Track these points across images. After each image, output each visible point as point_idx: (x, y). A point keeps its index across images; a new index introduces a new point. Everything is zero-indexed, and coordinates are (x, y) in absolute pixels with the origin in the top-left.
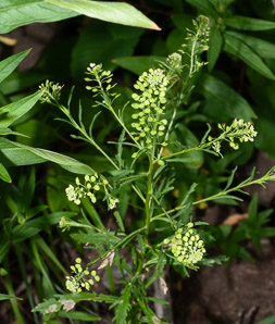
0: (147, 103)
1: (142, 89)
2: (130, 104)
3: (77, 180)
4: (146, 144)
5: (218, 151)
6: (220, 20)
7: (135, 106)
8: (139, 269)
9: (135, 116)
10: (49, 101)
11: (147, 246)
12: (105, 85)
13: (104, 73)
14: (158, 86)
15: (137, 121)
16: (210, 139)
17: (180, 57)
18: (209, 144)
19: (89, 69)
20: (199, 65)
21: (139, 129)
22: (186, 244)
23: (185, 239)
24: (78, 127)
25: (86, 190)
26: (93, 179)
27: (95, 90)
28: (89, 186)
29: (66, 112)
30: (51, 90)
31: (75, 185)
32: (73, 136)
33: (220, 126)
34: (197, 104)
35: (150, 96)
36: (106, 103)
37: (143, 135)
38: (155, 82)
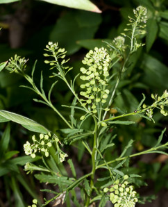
0: (92, 76)
1: (89, 64)
2: (79, 76)
3: (34, 138)
4: (92, 110)
5: (151, 116)
6: (157, 13)
7: (83, 78)
8: (87, 203)
9: (82, 86)
10: (16, 71)
11: (93, 187)
12: (60, 60)
13: (60, 50)
14: (101, 62)
15: (85, 90)
16: (144, 106)
17: (123, 39)
18: (143, 111)
19: (47, 47)
20: (138, 46)
21: (87, 97)
22: (122, 194)
23: (121, 190)
24: (39, 93)
25: (40, 146)
26: (47, 137)
27: (52, 64)
28: (43, 143)
29: (30, 80)
30: (18, 63)
31: (31, 142)
32: (36, 100)
33: (153, 96)
34: (138, 75)
35: (95, 70)
36: (61, 74)
37: (89, 102)
38: (99, 59)
